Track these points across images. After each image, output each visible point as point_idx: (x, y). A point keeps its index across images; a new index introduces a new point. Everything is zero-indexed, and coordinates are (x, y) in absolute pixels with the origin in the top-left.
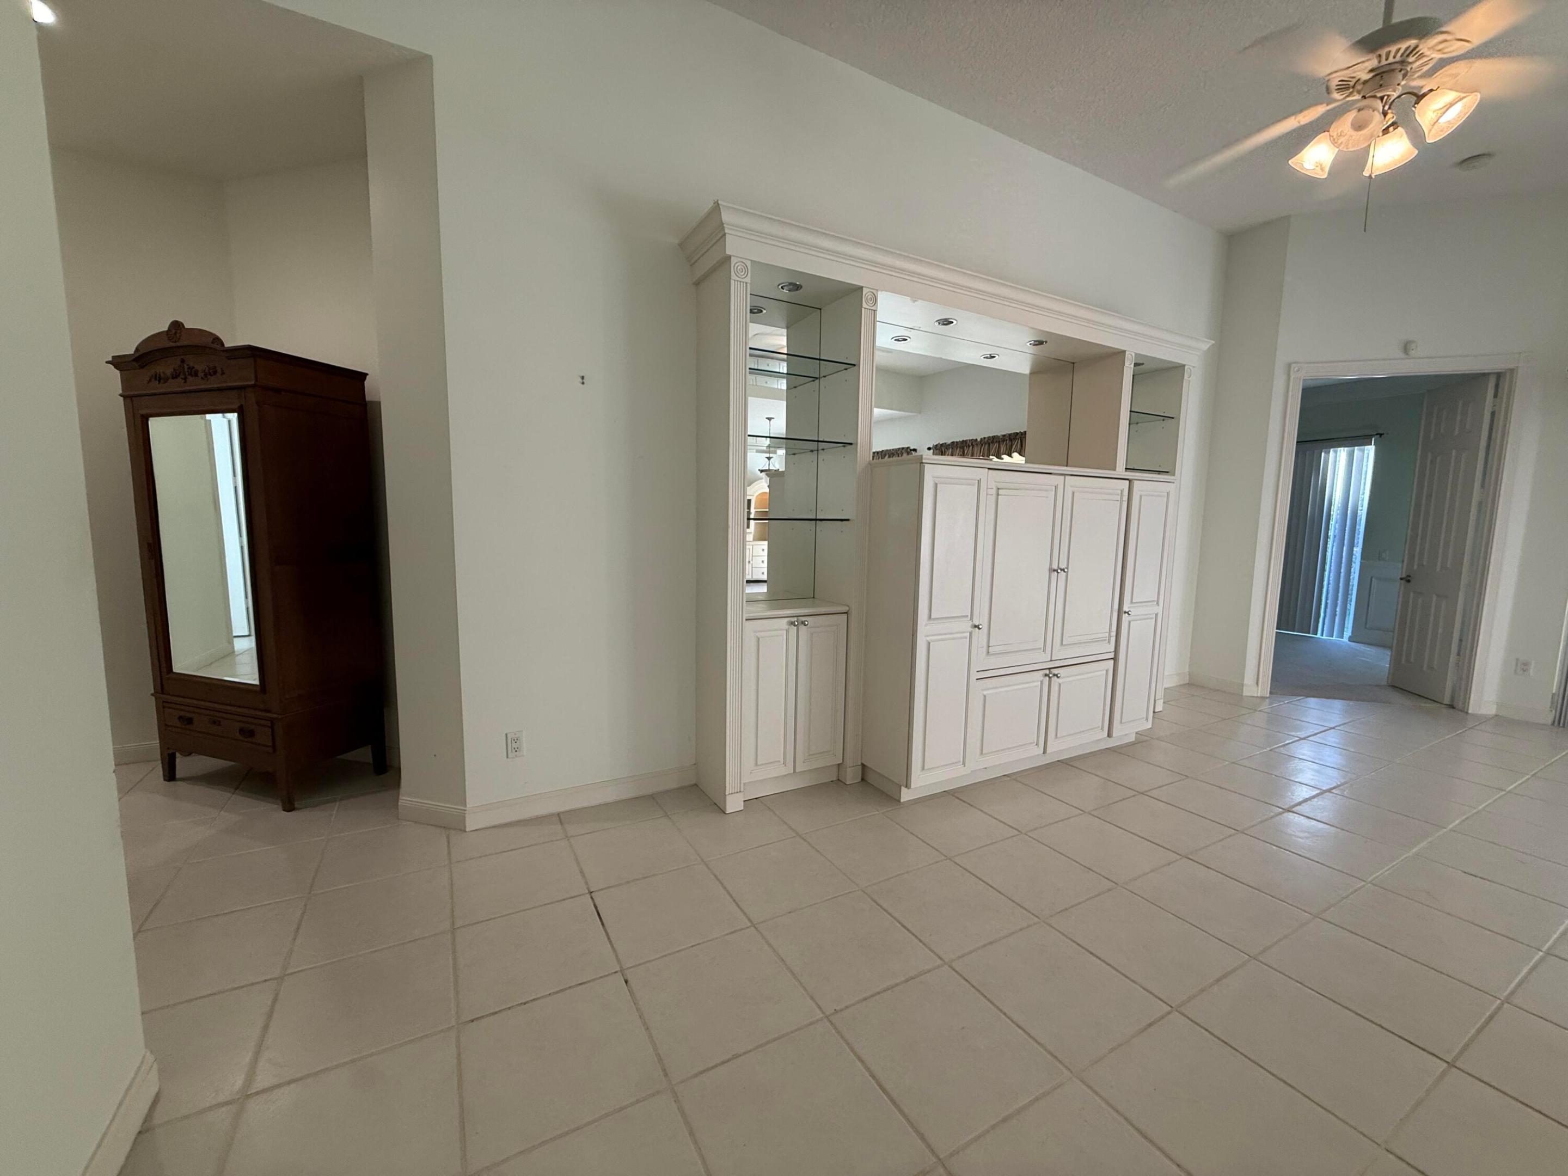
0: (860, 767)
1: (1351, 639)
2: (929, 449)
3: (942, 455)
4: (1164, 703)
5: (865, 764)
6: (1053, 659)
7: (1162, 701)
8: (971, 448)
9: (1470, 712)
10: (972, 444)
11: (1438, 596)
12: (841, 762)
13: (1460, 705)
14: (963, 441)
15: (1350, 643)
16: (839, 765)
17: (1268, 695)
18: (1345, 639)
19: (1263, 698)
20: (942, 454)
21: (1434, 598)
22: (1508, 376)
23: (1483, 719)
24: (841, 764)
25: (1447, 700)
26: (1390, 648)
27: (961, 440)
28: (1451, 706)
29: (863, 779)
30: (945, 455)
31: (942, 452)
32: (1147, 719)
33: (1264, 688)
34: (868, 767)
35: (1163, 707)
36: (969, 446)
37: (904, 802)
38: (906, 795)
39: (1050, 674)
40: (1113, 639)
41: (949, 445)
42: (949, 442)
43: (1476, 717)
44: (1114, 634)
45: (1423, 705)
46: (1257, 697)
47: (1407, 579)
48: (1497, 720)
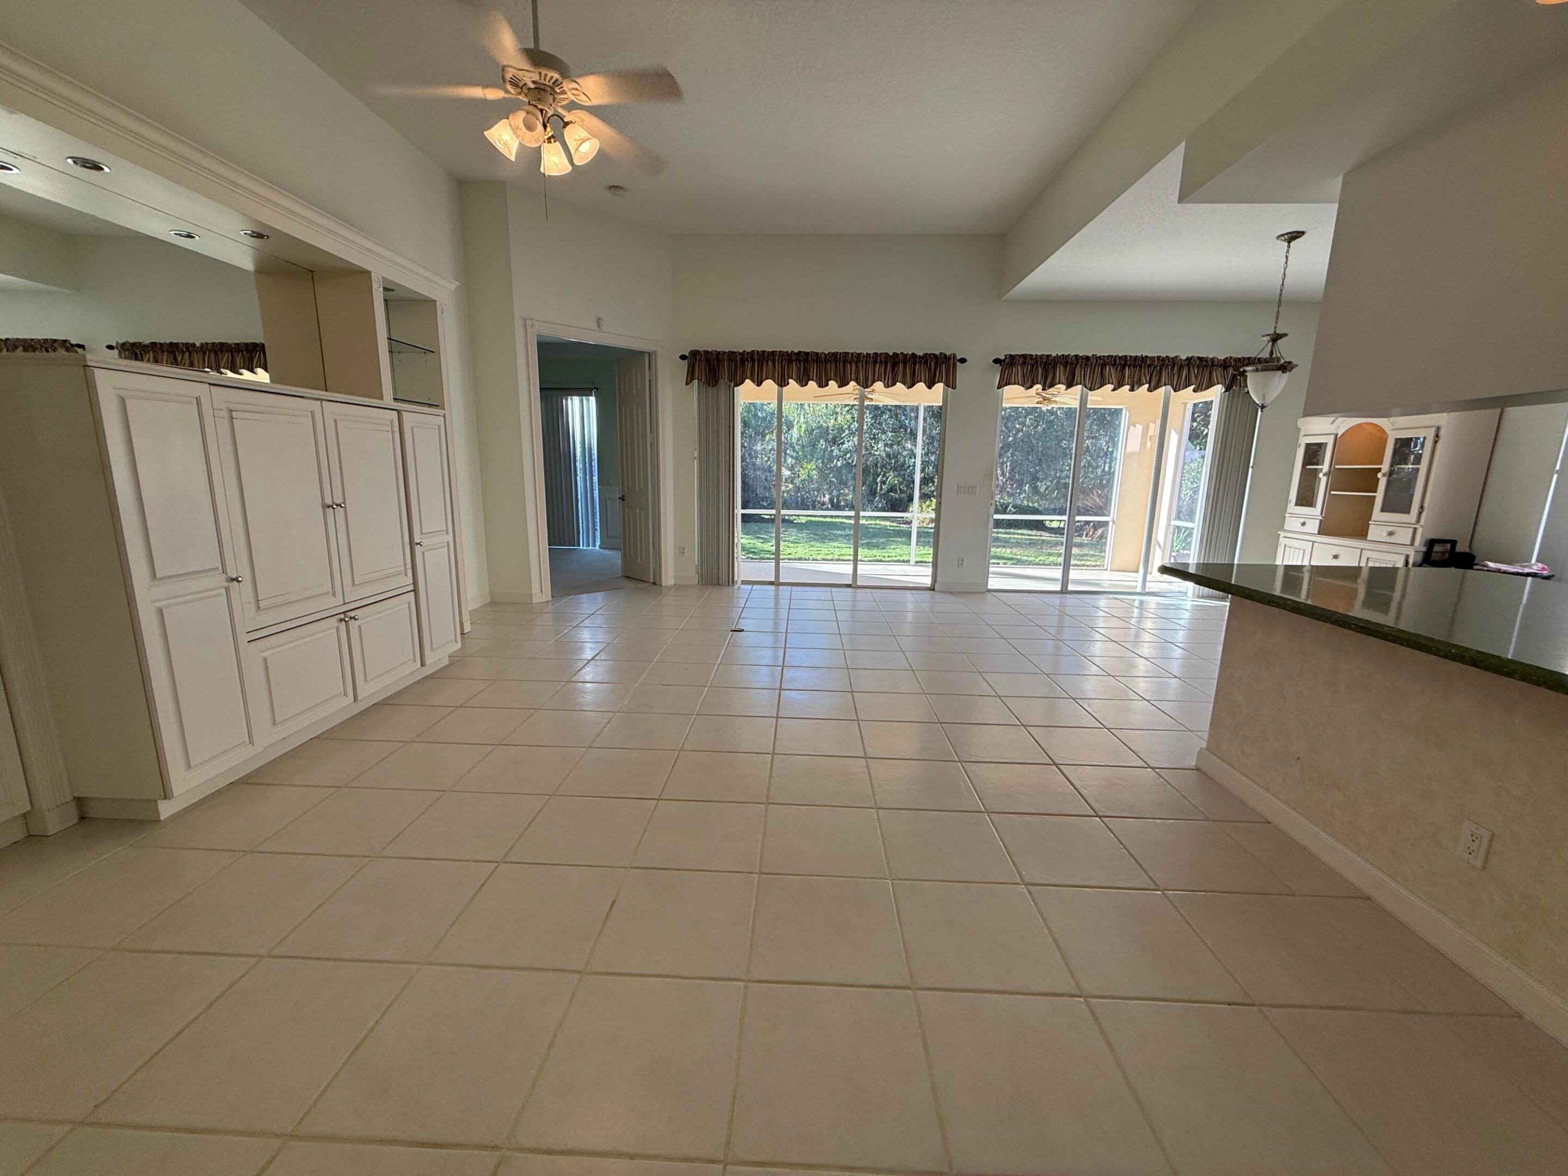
0: (73, 804)
1: (600, 547)
2: (110, 347)
3: (136, 359)
4: (471, 623)
5: (81, 795)
6: (346, 602)
7: (469, 622)
8: (187, 354)
9: (663, 585)
10: (187, 349)
11: (639, 509)
12: (29, 808)
13: (657, 582)
14: (171, 343)
15: (601, 550)
16: (24, 815)
17: (550, 599)
18: (597, 548)
19: (547, 602)
20: (136, 357)
21: (638, 510)
22: (654, 354)
23: (669, 588)
24: (29, 812)
25: (652, 581)
26: (620, 549)
27: (168, 342)
28: (654, 583)
29: (82, 818)
30: (142, 360)
31: (136, 354)
32: (456, 641)
33: (547, 595)
34: (84, 798)
35: (471, 628)
36: (183, 353)
37: (165, 819)
38: (166, 809)
39: (346, 618)
40: (410, 572)
41: (146, 346)
42: (147, 341)
43: (666, 587)
44: (409, 566)
45: (641, 585)
46: (543, 602)
47: (622, 498)
48: (678, 587)
